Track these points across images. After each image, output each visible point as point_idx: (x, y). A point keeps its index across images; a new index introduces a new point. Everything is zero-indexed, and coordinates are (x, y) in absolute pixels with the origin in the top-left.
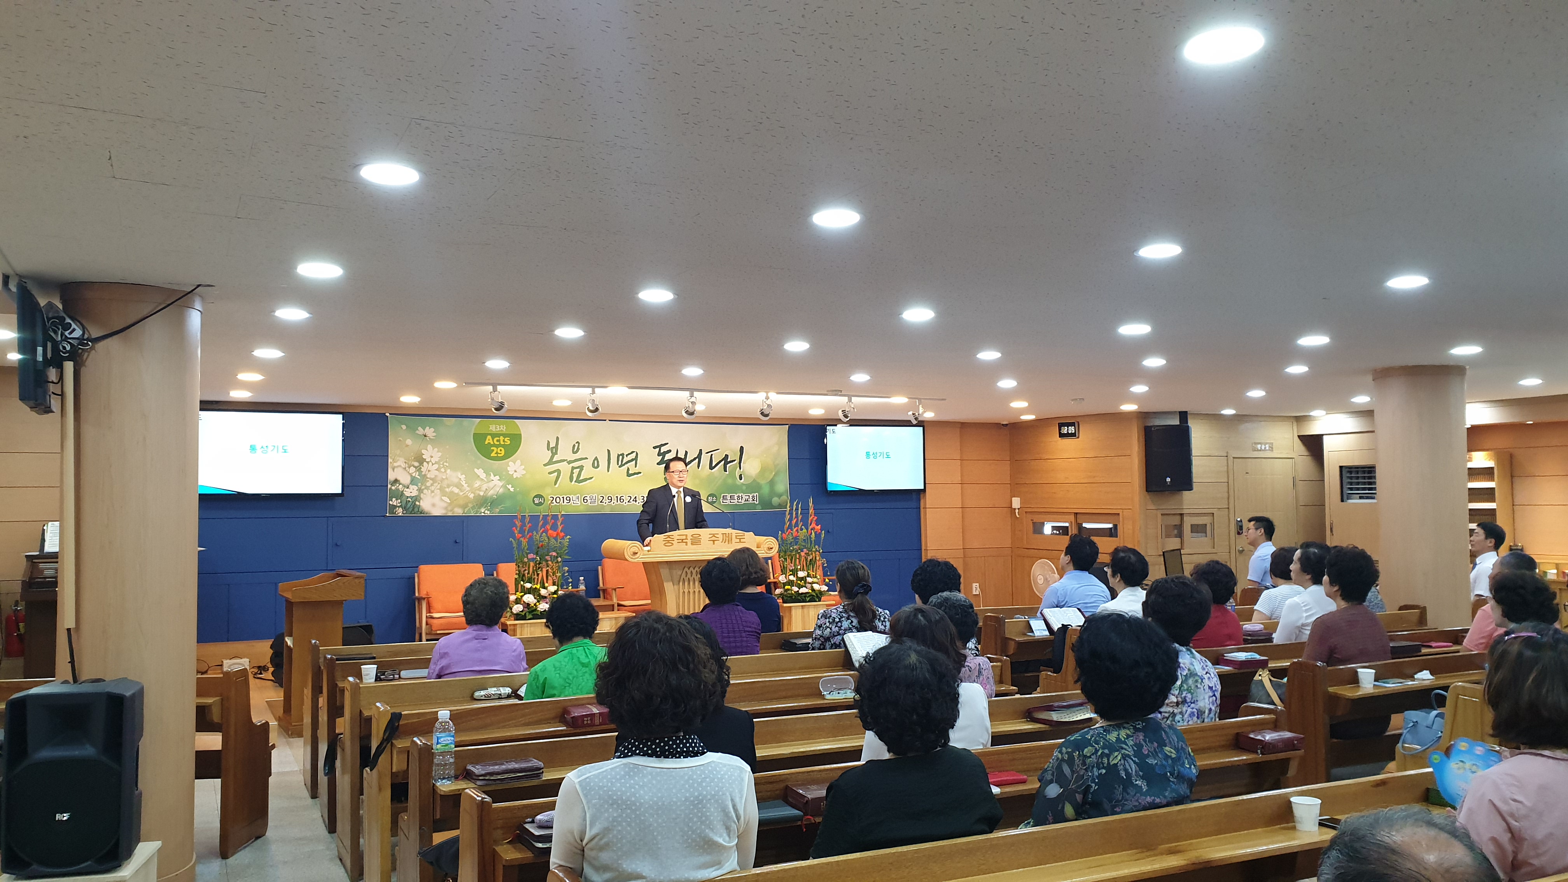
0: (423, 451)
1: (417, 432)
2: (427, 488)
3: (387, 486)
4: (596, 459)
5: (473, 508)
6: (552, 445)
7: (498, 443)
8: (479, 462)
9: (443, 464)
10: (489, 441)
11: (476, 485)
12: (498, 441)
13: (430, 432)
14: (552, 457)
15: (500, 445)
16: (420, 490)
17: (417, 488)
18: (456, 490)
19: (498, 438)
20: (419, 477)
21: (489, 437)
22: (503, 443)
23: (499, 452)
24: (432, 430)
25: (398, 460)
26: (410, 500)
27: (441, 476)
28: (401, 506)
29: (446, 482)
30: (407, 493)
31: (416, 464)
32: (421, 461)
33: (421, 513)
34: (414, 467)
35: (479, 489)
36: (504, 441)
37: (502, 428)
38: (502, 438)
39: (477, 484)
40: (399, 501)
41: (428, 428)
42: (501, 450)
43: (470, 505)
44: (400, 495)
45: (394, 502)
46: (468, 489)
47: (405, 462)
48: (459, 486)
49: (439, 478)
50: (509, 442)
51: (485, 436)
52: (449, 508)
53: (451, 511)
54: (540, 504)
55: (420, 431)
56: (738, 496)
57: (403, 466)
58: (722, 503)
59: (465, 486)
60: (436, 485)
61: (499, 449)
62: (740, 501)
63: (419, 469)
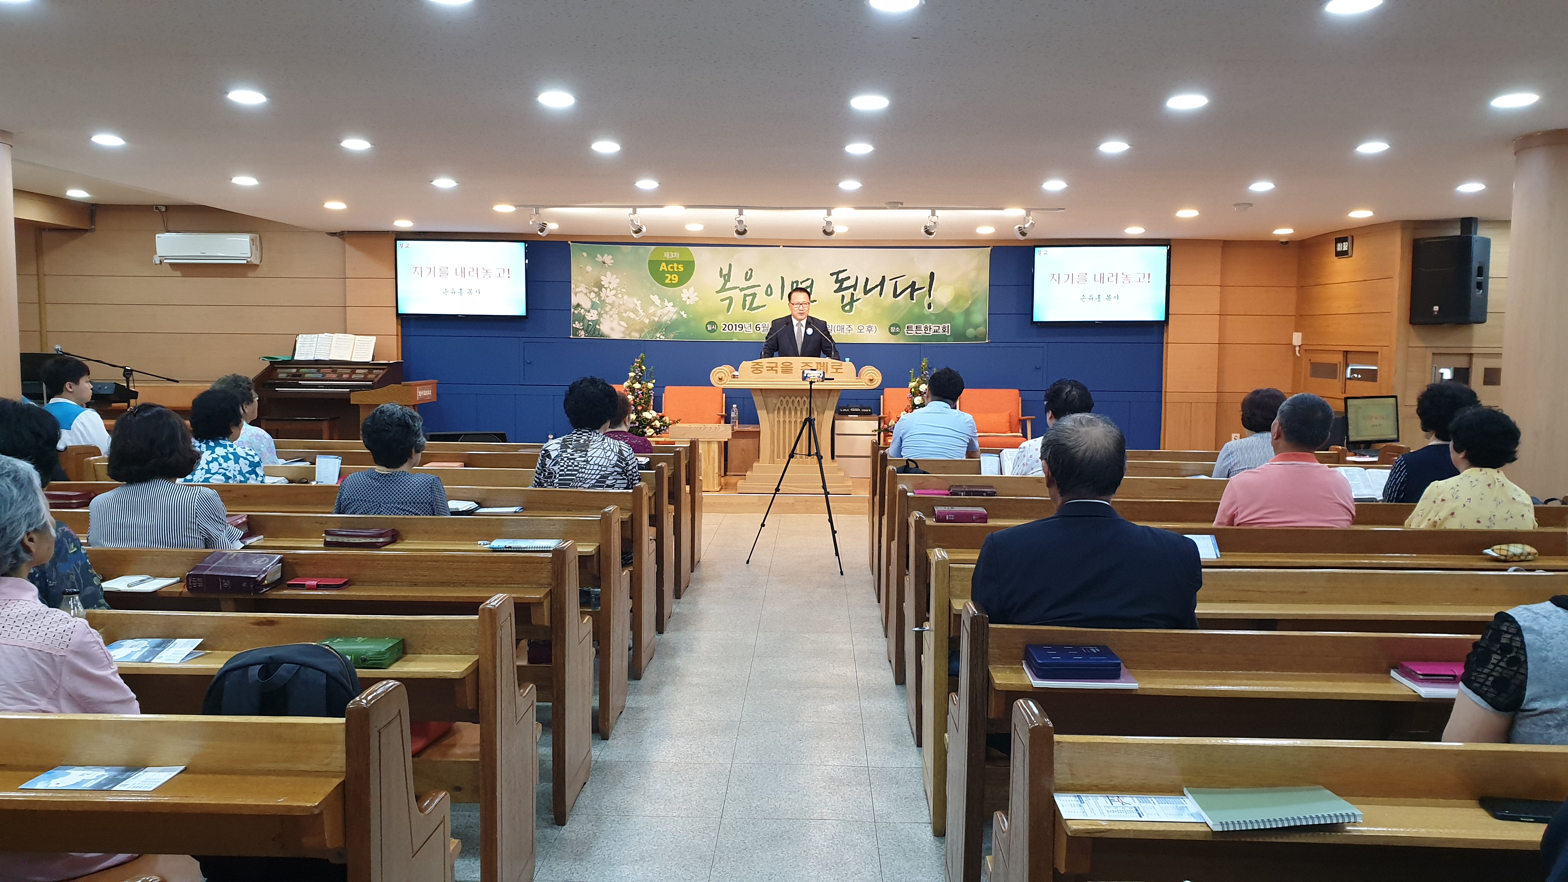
0: (602, 278)
1: (597, 259)
2: (606, 313)
3: (571, 310)
4: (769, 286)
5: (649, 332)
6: (725, 272)
7: (672, 270)
8: (654, 288)
9: (620, 290)
10: (663, 266)
11: (651, 311)
12: (671, 268)
13: (608, 259)
14: (725, 284)
15: (674, 272)
16: (600, 315)
17: (597, 313)
18: (632, 316)
19: (672, 266)
20: (599, 302)
21: (663, 264)
22: (676, 270)
23: (673, 279)
24: (610, 257)
25: (580, 286)
26: (591, 323)
27: (618, 301)
28: (583, 329)
29: (622, 307)
30: (589, 317)
31: (596, 290)
32: (600, 287)
33: (601, 336)
34: (594, 292)
35: (654, 315)
36: (678, 268)
37: (675, 256)
38: (676, 265)
40: (582, 324)
41: (606, 255)
42: (675, 277)
43: (646, 330)
44: (582, 319)
45: (577, 325)
46: (643, 314)
47: (586, 288)
48: (635, 311)
49: (616, 304)
50: (682, 269)
51: (660, 262)
52: (627, 332)
53: (629, 335)
54: (713, 331)
55: (599, 258)
56: (926, 327)
57: (585, 292)
58: (907, 334)
59: (641, 311)
60: (614, 309)
61: (673, 275)
62: (928, 332)
63: (598, 295)
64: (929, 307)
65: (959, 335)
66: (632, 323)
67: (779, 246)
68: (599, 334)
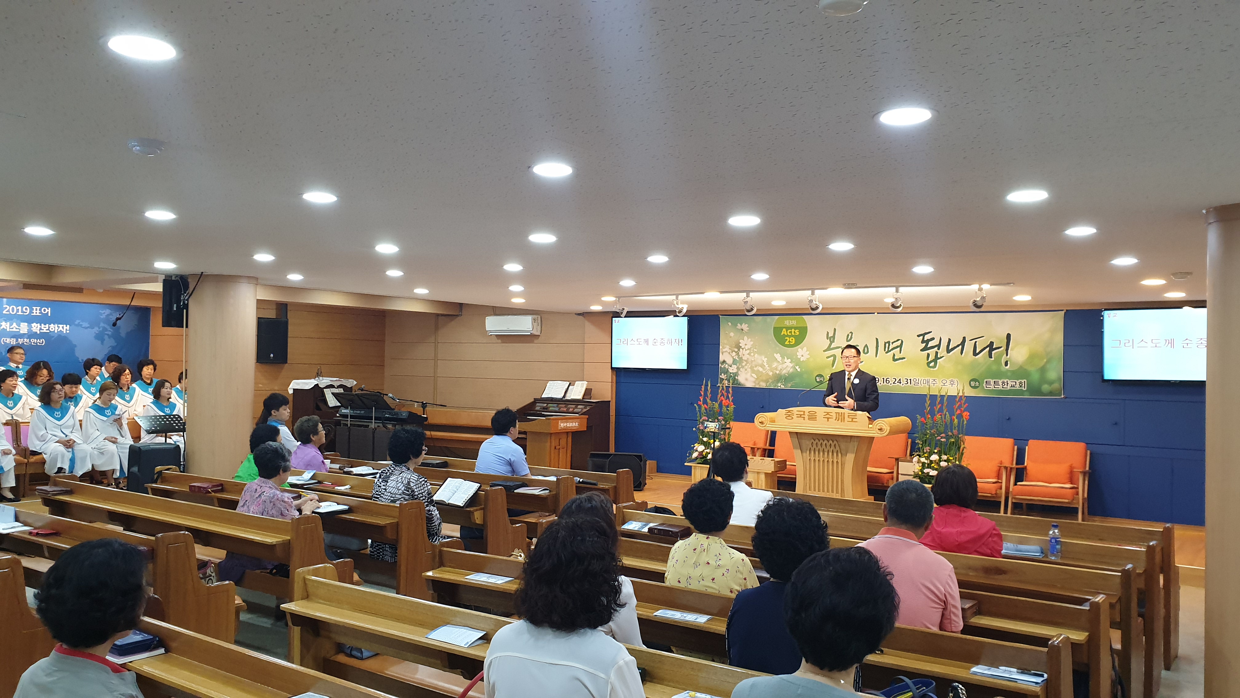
0: (741, 341)
1: (737, 327)
2: (743, 367)
3: (719, 365)
5: (773, 382)
6: (831, 335)
7: (790, 334)
8: (777, 349)
9: (753, 350)
10: (784, 332)
11: (774, 366)
12: (790, 332)
13: (745, 327)
14: (830, 345)
15: (792, 336)
16: (738, 369)
17: (737, 367)
18: (761, 369)
19: (791, 330)
20: (738, 359)
21: (785, 330)
22: (793, 334)
23: (791, 341)
24: (748, 325)
25: (726, 347)
26: (732, 375)
28: (727, 380)
29: (754, 364)
30: (731, 370)
31: (736, 350)
32: (739, 348)
33: (739, 384)
34: (735, 352)
35: (777, 369)
36: (795, 332)
37: (793, 323)
38: (793, 330)
40: (726, 375)
41: (745, 324)
42: (794, 340)
43: (770, 381)
44: (726, 372)
45: (723, 376)
46: (768, 368)
47: (730, 349)
48: (763, 366)
49: (750, 360)
50: (798, 333)
51: (781, 329)
52: (757, 382)
53: (759, 384)
55: (739, 326)
56: (1003, 382)
57: (728, 351)
58: (985, 388)
59: (767, 366)
60: (748, 365)
61: (791, 338)
62: (1006, 386)
63: (738, 354)
64: (1006, 364)
65: (1034, 389)
66: (760, 375)
67: (874, 313)
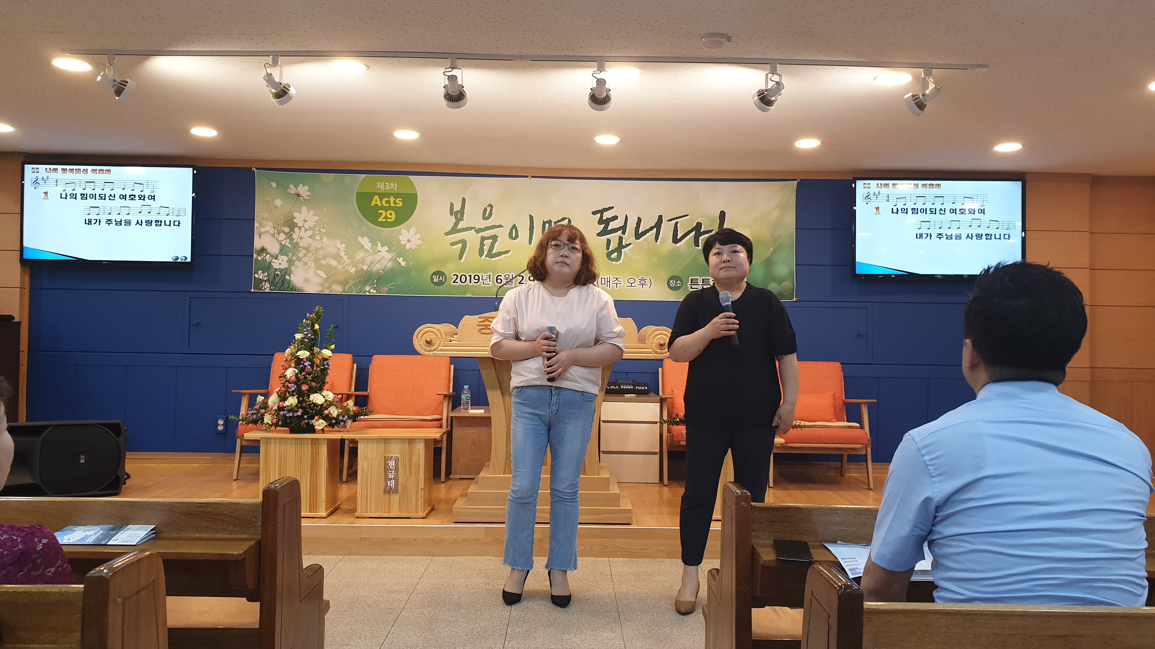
0: (295, 214)
1: (289, 190)
2: (299, 259)
3: (253, 256)
4: (514, 227)
5: (355, 285)
6: (457, 208)
7: (388, 205)
8: (364, 229)
9: (319, 229)
10: (376, 201)
11: (358, 257)
12: (387, 202)
13: (303, 190)
14: (456, 224)
16: (290, 262)
17: (287, 259)
18: (334, 263)
19: (388, 199)
20: (289, 246)
21: (376, 197)
23: (388, 216)
24: (307, 187)
25: (266, 225)
26: (279, 273)
27: (315, 245)
28: (268, 280)
29: (321, 253)
30: (276, 265)
31: (287, 230)
32: (292, 225)
33: (292, 289)
34: (284, 233)
35: (363, 262)
36: (395, 202)
37: (392, 186)
38: (392, 199)
39: (360, 255)
40: (266, 274)
41: (301, 185)
42: (391, 214)
43: (351, 282)
44: (267, 267)
45: (260, 275)
46: (348, 261)
47: (274, 228)
48: (337, 257)
49: (312, 248)
50: (401, 204)
51: (371, 196)
52: (326, 285)
53: (329, 288)
54: (440, 283)
55: (292, 189)
57: (272, 232)
59: (345, 257)
60: (309, 255)
61: (389, 212)
63: (289, 236)
66: (332, 272)
67: (527, 177)
68: (289, 287)
